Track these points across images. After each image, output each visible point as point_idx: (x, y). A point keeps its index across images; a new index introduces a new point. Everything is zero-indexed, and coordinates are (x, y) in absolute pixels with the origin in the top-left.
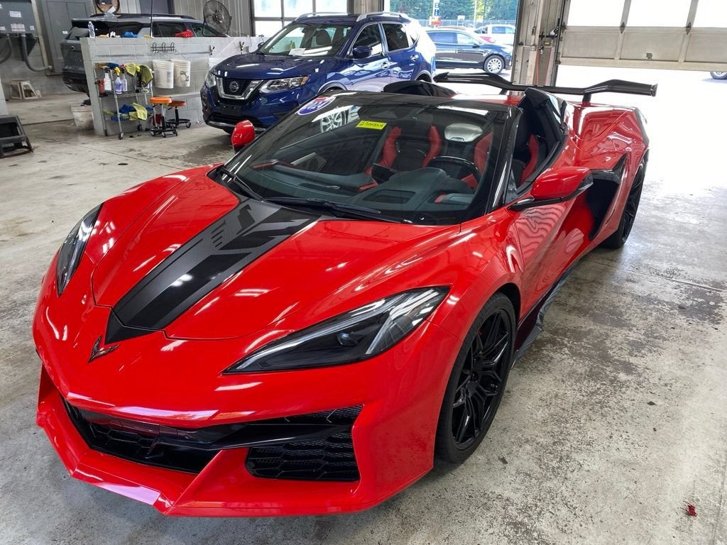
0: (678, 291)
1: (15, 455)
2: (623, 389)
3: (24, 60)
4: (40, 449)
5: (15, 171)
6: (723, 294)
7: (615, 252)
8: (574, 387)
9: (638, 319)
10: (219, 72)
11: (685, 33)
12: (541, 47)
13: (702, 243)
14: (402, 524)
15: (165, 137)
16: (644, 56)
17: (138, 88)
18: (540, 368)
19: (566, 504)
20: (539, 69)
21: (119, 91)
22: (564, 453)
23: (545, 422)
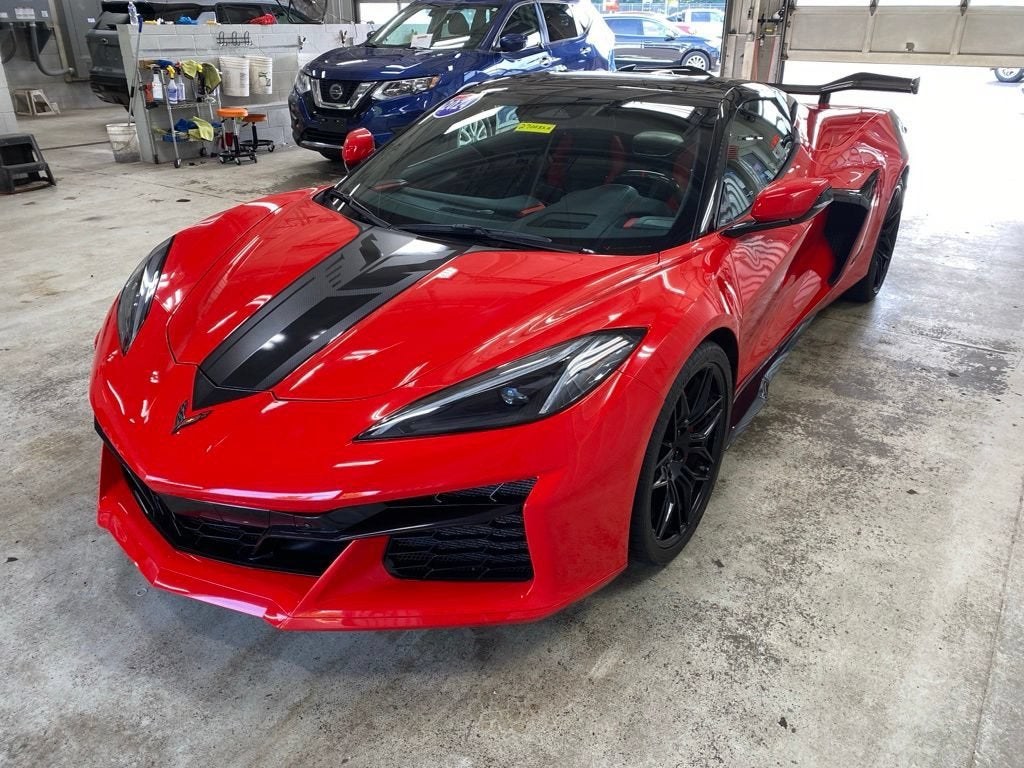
0: (948, 354)
1: (70, 569)
2: (875, 476)
3: (34, 60)
4: (102, 559)
5: (32, 212)
6: (1007, 357)
7: (865, 306)
8: (811, 474)
9: (894, 390)
10: (314, 72)
11: (960, 14)
12: (761, 35)
13: (981, 293)
14: (589, 640)
15: (239, 164)
16: (903, 47)
17: (200, 96)
18: (765, 451)
19: (801, 613)
20: (758, 66)
21: (174, 100)
22: (798, 554)
23: (772, 517)
